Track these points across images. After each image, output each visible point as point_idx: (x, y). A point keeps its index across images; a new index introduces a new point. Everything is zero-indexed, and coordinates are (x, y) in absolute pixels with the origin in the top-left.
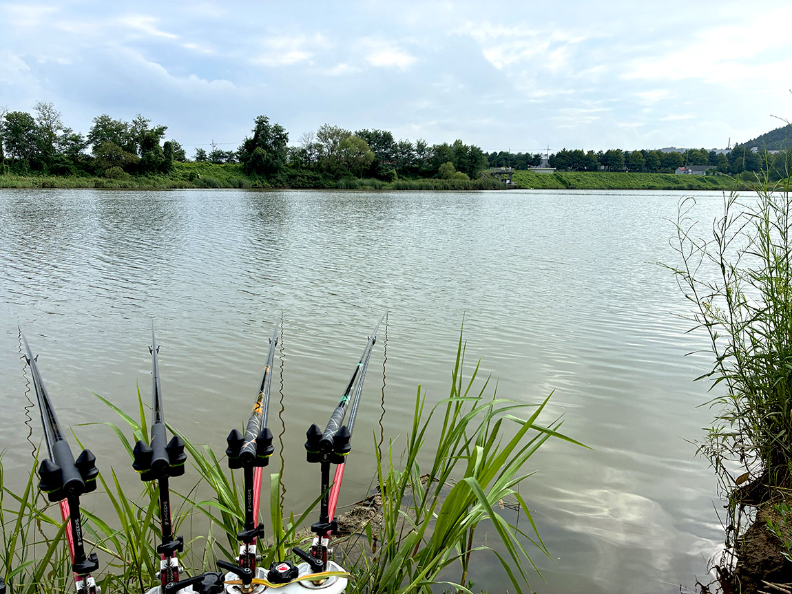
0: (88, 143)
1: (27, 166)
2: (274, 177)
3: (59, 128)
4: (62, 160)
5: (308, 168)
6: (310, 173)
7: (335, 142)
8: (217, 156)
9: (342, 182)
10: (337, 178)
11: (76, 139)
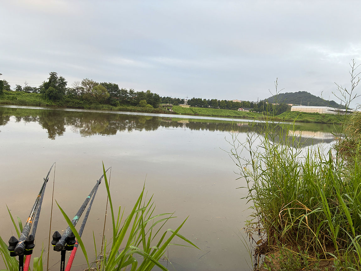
2: (58, 101)
5: (76, 98)
6: (77, 101)
7: (90, 87)
8: (28, 89)
10: (91, 103)
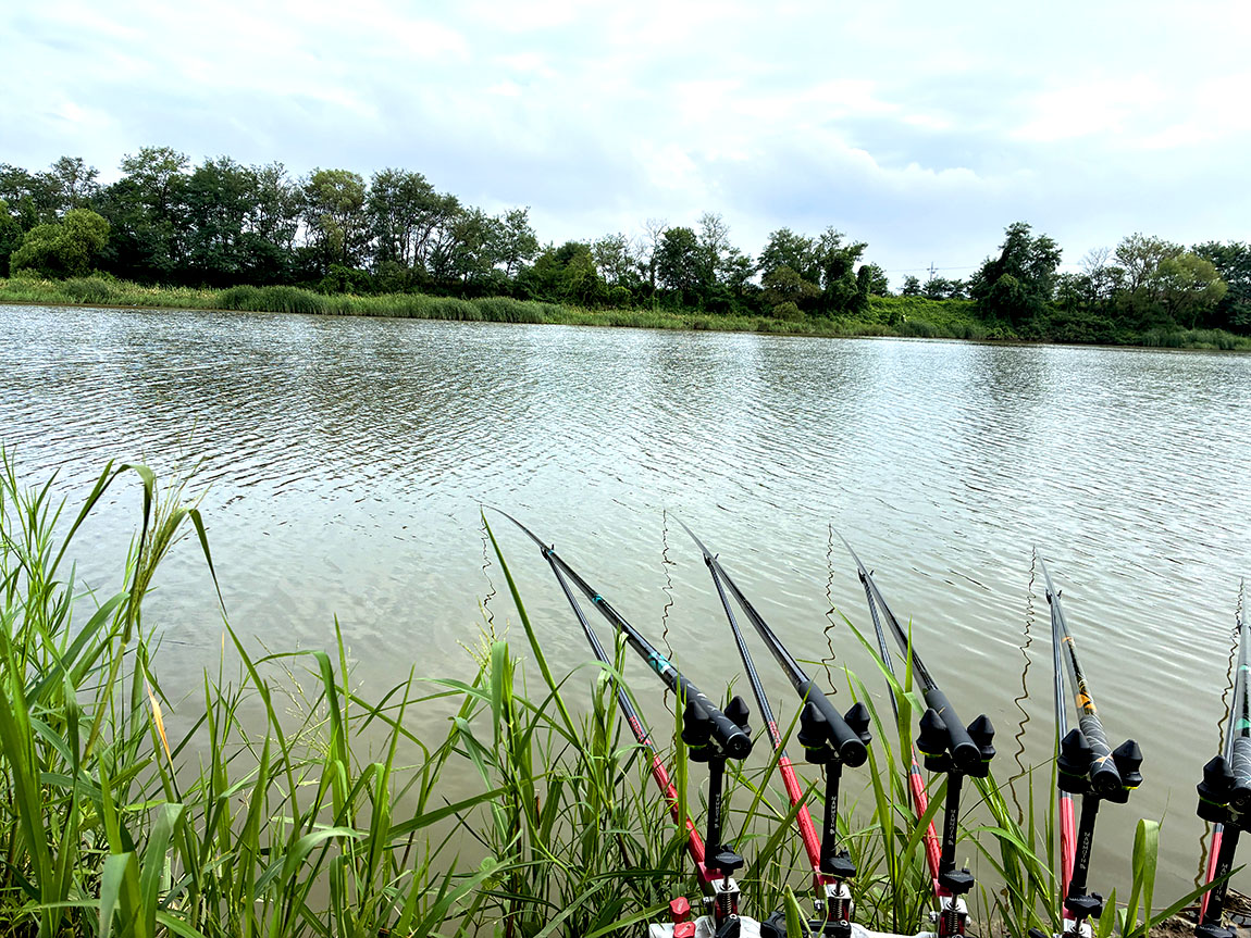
0: (759, 268)
1: (679, 299)
2: (1026, 324)
3: (725, 248)
4: (723, 292)
5: (1091, 309)
6: (1093, 318)
7: (1148, 265)
8: (937, 287)
9: (1152, 334)
10: (1144, 327)
11: (744, 263)
